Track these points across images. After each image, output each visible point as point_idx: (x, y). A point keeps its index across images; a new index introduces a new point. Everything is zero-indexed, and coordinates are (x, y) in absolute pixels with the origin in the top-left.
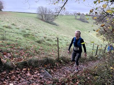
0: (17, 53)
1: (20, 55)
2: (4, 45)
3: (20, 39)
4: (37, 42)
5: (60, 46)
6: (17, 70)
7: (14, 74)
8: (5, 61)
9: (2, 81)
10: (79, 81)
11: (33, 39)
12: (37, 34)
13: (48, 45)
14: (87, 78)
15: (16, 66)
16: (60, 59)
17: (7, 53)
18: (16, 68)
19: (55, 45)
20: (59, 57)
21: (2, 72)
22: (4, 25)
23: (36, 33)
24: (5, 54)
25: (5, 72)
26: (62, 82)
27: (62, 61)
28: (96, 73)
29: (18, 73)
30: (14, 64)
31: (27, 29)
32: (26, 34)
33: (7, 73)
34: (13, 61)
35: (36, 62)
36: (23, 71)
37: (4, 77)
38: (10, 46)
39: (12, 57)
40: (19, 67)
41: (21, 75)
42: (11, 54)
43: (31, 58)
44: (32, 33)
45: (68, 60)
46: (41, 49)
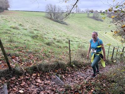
1: (29, 59)
2: (12, 48)
3: (28, 41)
4: (46, 44)
5: (71, 49)
7: (24, 80)
8: (14, 66)
10: (94, 89)
13: (58, 48)
14: (103, 85)
16: (71, 64)
18: (25, 73)
19: (66, 47)
20: (70, 61)
21: (11, 77)
22: (11, 26)
25: (14, 78)
26: (75, 89)
27: (74, 65)
28: (112, 80)
30: (23, 69)
33: (16, 79)
34: (22, 66)
35: (46, 67)
37: (13, 83)
38: (18, 49)
41: (31, 81)
42: (19, 58)
43: (41, 62)
44: (41, 35)
45: (81, 64)
46: (51, 52)
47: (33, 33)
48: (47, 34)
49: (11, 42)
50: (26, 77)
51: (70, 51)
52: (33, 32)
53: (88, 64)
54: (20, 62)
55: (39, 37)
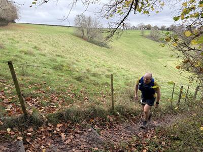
0: (46, 98)
1: (51, 101)
2: (25, 84)
3: (49, 74)
4: (76, 79)
5: (114, 88)
6: (48, 126)
7: (45, 132)
8: (31, 111)
10: (147, 148)
11: (69, 74)
12: (76, 64)
13: (94, 85)
14: (161, 143)
15: (47, 119)
16: (115, 110)
17: (32, 97)
18: (47, 122)
19: (107, 84)
20: (113, 106)
21: (28, 128)
22: (21, 49)
23: (73, 63)
24: (29, 100)
25: (31, 129)
26: (119, 148)
27: (118, 113)
28: (176, 136)
29: (50, 131)
30: (44, 117)
31: (59, 56)
32: (57, 64)
33: (34, 130)
34: (42, 112)
35: (78, 113)
36: (57, 129)
37: (30, 136)
38: (34, 86)
40: (51, 122)
42: (37, 100)
43: (69, 106)
44: (68, 64)
45: (128, 112)
46: (83, 91)
47: (54, 60)
48: (77, 63)
49: (23, 75)
50: (48, 128)
51: (113, 90)
52: (56, 60)
53: (140, 112)
54: (38, 107)
55: (64, 68)
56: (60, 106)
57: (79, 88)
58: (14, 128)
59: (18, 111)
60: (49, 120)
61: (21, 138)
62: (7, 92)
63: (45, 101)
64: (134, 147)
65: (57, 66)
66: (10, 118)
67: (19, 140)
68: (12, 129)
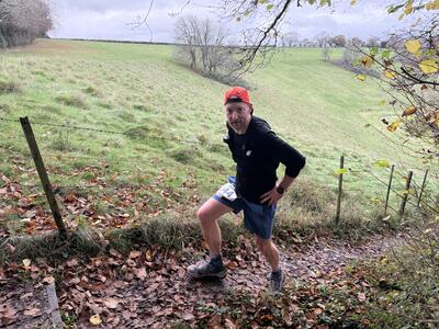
0: (107, 196)
1: (118, 204)
2: (65, 168)
3: (116, 146)
4: (175, 156)
6: (111, 256)
7: (104, 268)
8: (75, 224)
9: (67, 289)
10: (324, 307)
11: (160, 146)
12: (175, 126)
15: (107, 242)
17: (78, 196)
18: (108, 248)
21: (67, 259)
22: (59, 93)
23: (170, 123)
24: (71, 202)
25: (74, 262)
26: (261, 304)
28: (391, 281)
29: (113, 267)
30: (101, 235)
31: (140, 108)
32: (135, 126)
33: (81, 264)
34: (98, 226)
35: (173, 230)
36: (129, 261)
39: (92, 213)
40: (117, 247)
42: (88, 202)
43: (156, 214)
44: (158, 125)
45: (287, 227)
46: (189, 184)
52: (133, 116)
55: (151, 134)
56: (136, 213)
57: (181, 177)
58: (38, 259)
59: (48, 223)
60: (111, 242)
61: (51, 280)
62: (26, 184)
63: (104, 204)
64: (294, 302)
65: (134, 130)
66: (30, 237)
67: (46, 283)
68: (33, 261)
